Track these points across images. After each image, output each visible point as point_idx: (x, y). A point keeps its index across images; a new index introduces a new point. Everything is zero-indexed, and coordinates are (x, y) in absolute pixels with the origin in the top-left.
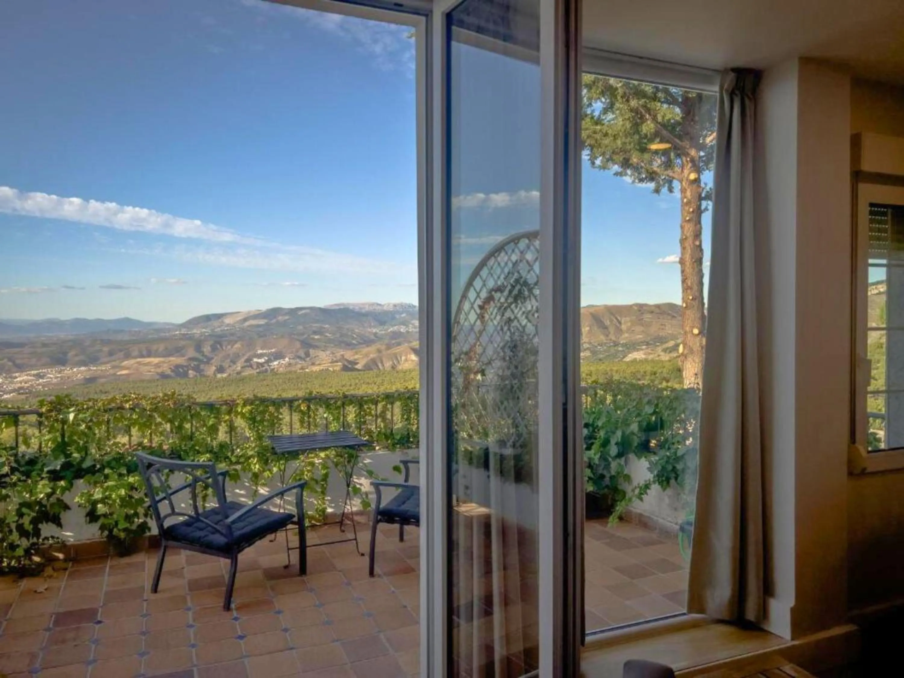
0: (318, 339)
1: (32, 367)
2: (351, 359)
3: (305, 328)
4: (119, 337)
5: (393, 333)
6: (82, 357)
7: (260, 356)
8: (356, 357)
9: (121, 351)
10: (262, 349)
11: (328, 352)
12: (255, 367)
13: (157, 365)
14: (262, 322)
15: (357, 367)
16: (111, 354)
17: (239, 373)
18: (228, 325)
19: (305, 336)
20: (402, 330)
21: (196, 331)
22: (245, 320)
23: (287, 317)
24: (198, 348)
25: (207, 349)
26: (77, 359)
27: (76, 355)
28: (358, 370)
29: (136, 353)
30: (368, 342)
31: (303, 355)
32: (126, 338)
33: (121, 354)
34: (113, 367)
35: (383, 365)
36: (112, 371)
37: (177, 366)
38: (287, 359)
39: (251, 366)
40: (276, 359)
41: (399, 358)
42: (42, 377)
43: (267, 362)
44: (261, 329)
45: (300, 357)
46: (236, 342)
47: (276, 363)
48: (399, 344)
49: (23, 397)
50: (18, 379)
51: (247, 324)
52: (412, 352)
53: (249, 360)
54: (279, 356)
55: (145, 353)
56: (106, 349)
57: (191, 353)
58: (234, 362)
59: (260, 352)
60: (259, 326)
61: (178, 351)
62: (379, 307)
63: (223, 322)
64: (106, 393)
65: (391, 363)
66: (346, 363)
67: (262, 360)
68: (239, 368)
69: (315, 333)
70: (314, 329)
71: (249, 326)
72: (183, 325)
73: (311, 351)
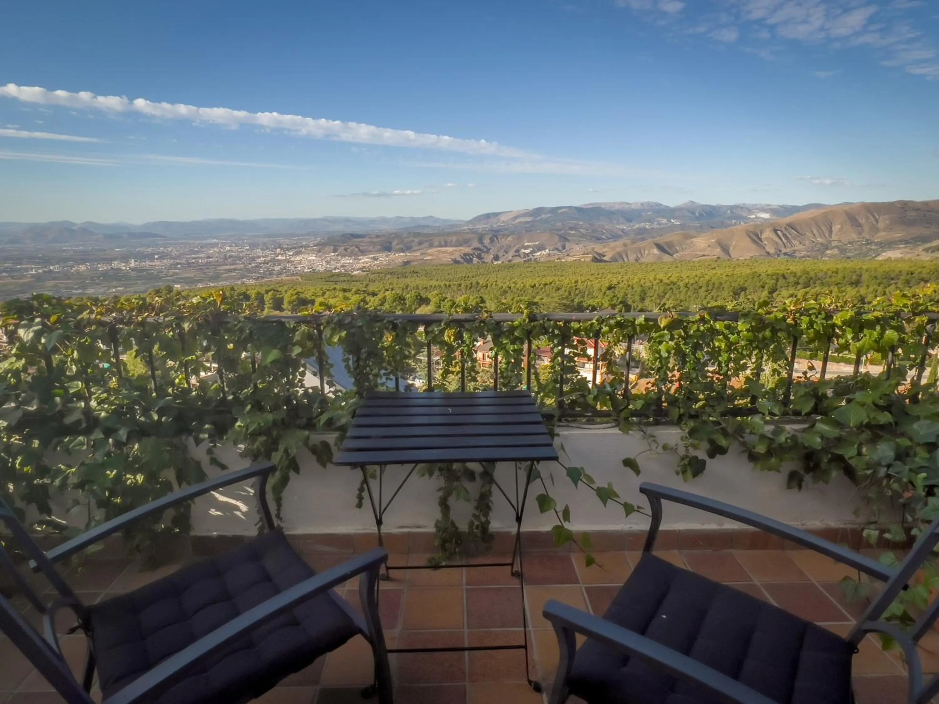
0: (573, 234)
1: (370, 252)
2: (600, 252)
3: (563, 224)
4: (426, 231)
5: (638, 229)
6: (401, 246)
7: (526, 248)
8: (605, 250)
9: (427, 241)
10: (528, 242)
11: (581, 246)
12: (522, 257)
13: (451, 253)
14: (529, 219)
15: (605, 258)
16: (420, 243)
17: (510, 261)
18: (503, 222)
19: (563, 231)
20: (647, 227)
21: (480, 227)
22: (516, 218)
23: (549, 215)
24: (481, 240)
25: (487, 241)
26: (398, 247)
27: (398, 244)
28: (605, 261)
29: (436, 243)
30: (615, 237)
31: (560, 248)
32: (431, 231)
33: (427, 244)
34: (421, 254)
35: (627, 257)
36: (421, 257)
37: (465, 255)
38: (547, 251)
39: (519, 256)
40: (539, 250)
41: (642, 252)
42: (376, 260)
43: (531, 252)
44: (528, 225)
45: (557, 249)
46: (508, 236)
47: (539, 253)
48: (643, 239)
49: (365, 273)
50: (362, 261)
51: (518, 221)
52: (655, 246)
53: (517, 251)
54: (541, 248)
55: (443, 243)
56: (416, 240)
57: (476, 244)
58: (507, 252)
59: (526, 244)
60: (527, 222)
61: (466, 242)
62: (627, 206)
63: (499, 220)
64: (417, 272)
65: (635, 256)
66: (596, 256)
67: (528, 251)
68: (510, 257)
69: (571, 229)
70: (571, 225)
71: (518, 223)
72: (470, 222)
73: (567, 244)
